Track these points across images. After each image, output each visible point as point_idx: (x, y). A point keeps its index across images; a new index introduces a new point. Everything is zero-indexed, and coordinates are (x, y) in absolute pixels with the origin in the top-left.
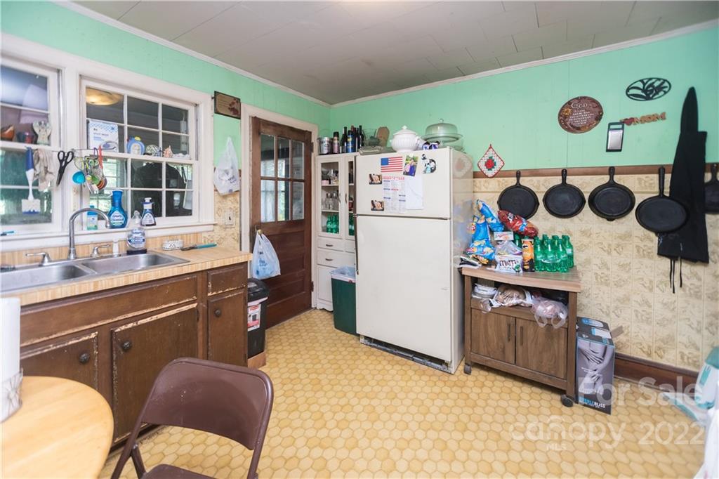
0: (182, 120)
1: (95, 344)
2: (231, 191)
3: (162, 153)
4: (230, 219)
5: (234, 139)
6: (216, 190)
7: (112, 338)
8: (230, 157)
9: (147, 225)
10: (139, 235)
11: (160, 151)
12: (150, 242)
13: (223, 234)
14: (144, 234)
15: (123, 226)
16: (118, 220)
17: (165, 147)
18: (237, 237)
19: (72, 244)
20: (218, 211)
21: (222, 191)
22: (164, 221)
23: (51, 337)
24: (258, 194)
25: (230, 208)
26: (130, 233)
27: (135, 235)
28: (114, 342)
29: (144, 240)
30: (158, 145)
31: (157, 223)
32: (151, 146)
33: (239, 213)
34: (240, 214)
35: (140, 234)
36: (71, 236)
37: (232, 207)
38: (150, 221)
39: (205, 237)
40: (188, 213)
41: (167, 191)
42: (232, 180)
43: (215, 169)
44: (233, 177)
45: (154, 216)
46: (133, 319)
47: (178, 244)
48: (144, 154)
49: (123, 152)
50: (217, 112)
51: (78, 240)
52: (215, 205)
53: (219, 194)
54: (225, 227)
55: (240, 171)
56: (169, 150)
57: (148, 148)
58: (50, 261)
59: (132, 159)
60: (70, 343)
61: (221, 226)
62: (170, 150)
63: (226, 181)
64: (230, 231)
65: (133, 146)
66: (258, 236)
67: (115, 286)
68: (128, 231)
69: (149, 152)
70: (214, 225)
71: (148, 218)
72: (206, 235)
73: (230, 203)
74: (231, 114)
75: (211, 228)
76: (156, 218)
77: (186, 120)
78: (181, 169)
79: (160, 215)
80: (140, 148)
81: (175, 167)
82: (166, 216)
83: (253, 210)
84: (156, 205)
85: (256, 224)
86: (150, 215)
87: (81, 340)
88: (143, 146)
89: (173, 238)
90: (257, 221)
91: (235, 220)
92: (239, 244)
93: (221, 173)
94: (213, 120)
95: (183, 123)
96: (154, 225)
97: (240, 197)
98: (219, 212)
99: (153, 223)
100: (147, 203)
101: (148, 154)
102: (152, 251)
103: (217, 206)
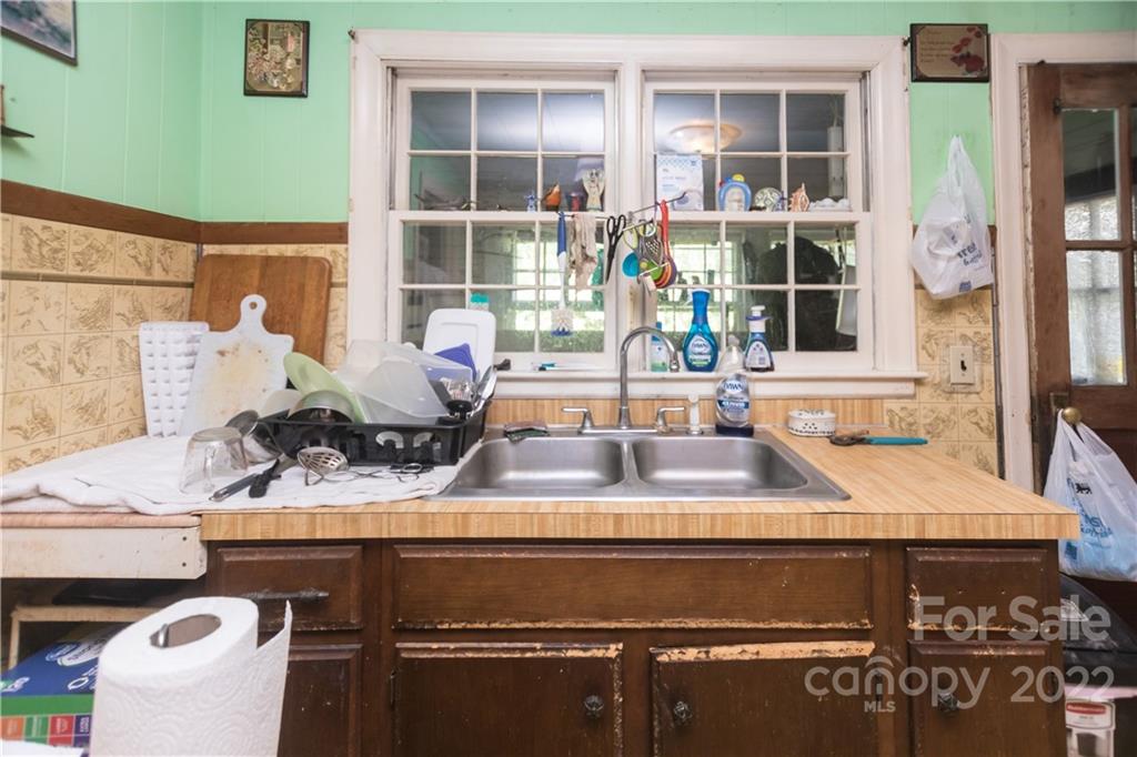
0: (832, 125)
1: (616, 676)
2: (965, 286)
3: (786, 203)
4: (964, 368)
5: (972, 141)
6: (920, 286)
7: (650, 673)
8: (959, 192)
9: (754, 370)
10: (736, 392)
11: (783, 199)
12: (761, 407)
13: (944, 408)
14: (746, 391)
15: (710, 367)
16: (700, 354)
17: (792, 189)
18: (989, 422)
19: (623, 397)
20: (927, 343)
21: (939, 289)
22: (792, 362)
23: (538, 625)
24: (1056, 297)
25: (964, 337)
26: (720, 384)
27: (730, 391)
28: (656, 689)
29: (747, 405)
30: (778, 187)
31: (776, 368)
32: (766, 191)
33: (991, 352)
34: (997, 355)
35: (739, 390)
36: (623, 381)
37: (970, 333)
38: (762, 359)
39: (891, 411)
40: (848, 344)
41: (797, 292)
42: (969, 257)
43: (915, 229)
44: (972, 248)
45: (770, 349)
46: (700, 637)
47: (823, 422)
48: (751, 209)
49: (714, 209)
50: (918, 77)
51: (634, 390)
52: (917, 327)
53: (928, 295)
54: (951, 390)
55: (993, 230)
56: (801, 194)
57: (759, 196)
58: (593, 426)
59: (728, 223)
60: (570, 654)
61: (937, 386)
62: (804, 193)
63: (950, 259)
64: (965, 403)
65: (729, 193)
66: (1063, 428)
67: (658, 536)
68: (719, 379)
69: (761, 204)
70: (918, 382)
71: (759, 353)
72: (895, 405)
73: (962, 323)
74: (960, 72)
75: (909, 388)
76: (773, 354)
77: (841, 124)
78: (836, 250)
79: (783, 346)
80: (743, 197)
81: (826, 247)
82: (797, 350)
83: (1038, 343)
84: (776, 322)
85: (1054, 387)
86: (761, 345)
87: (588, 654)
88: (749, 192)
89: (813, 404)
90: (1057, 379)
91: (981, 371)
92: (994, 444)
93: (935, 238)
94: (907, 100)
95: (833, 132)
96: (771, 369)
97: (995, 306)
98: (932, 347)
99: (768, 364)
100: (756, 319)
101: (759, 209)
102: (765, 432)
103: (923, 331)
